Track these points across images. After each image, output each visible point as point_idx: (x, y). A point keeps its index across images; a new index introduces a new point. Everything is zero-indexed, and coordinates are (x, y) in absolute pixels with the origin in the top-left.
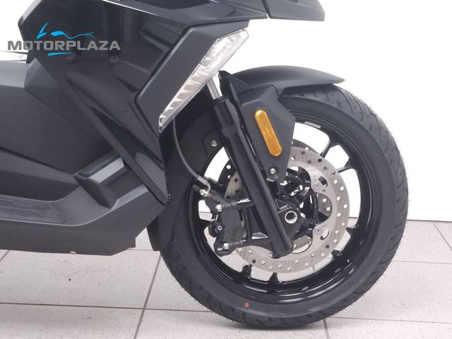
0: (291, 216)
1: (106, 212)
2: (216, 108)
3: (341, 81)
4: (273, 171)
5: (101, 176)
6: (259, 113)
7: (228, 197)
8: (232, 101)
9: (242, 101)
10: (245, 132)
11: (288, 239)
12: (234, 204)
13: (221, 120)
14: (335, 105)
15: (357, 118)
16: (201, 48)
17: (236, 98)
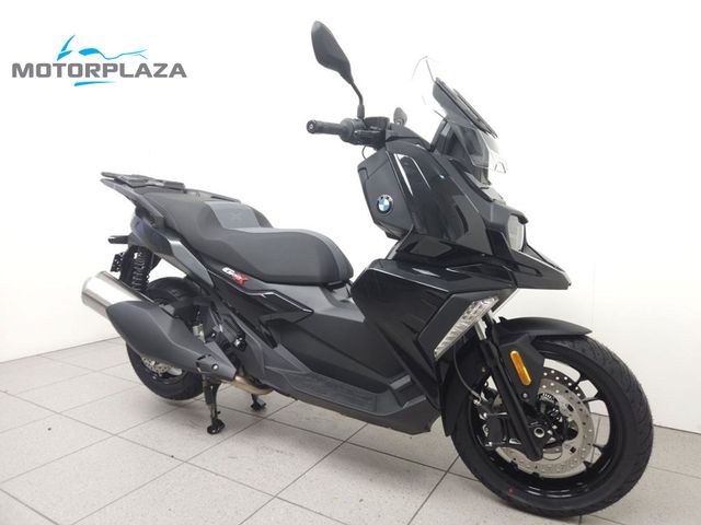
0: (540, 432)
1: (399, 409)
2: (482, 346)
3: (591, 332)
4: (525, 395)
5: (397, 384)
6: (514, 352)
7: (495, 408)
8: (493, 342)
9: (500, 344)
10: (503, 364)
11: (538, 449)
12: (496, 414)
13: (486, 355)
14: (580, 352)
15: (600, 363)
16: (462, 307)
17: (496, 340)
